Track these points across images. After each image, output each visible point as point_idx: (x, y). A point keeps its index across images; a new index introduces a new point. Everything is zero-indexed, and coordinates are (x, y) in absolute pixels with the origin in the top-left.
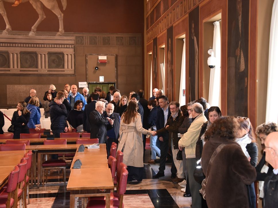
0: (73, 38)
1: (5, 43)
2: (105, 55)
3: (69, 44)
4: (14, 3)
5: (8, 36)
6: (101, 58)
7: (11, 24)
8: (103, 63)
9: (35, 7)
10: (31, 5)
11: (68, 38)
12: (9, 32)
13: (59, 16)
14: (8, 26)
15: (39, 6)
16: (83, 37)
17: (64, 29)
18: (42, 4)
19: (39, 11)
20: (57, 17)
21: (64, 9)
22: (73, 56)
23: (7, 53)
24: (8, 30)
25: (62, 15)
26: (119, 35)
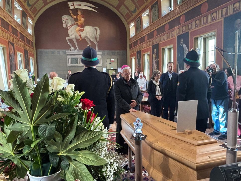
0: (101, 52)
1: (76, 55)
2: (113, 59)
3: (100, 55)
4: (79, 39)
5: (77, 52)
6: (112, 60)
7: (78, 47)
8: (113, 61)
9: (87, 41)
10: (86, 40)
11: (99, 52)
12: (78, 50)
13: (96, 44)
14: (77, 48)
15: (89, 40)
16: (105, 52)
17: (98, 49)
18: (90, 39)
19: (89, 42)
20: (95, 44)
21: (98, 41)
22: (101, 59)
23: (77, 58)
24: (77, 49)
25: (97, 43)
26: (118, 51)
